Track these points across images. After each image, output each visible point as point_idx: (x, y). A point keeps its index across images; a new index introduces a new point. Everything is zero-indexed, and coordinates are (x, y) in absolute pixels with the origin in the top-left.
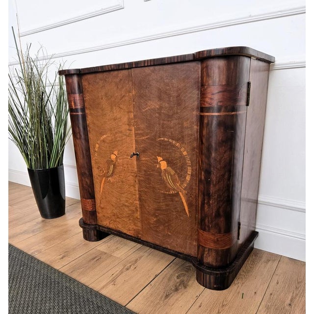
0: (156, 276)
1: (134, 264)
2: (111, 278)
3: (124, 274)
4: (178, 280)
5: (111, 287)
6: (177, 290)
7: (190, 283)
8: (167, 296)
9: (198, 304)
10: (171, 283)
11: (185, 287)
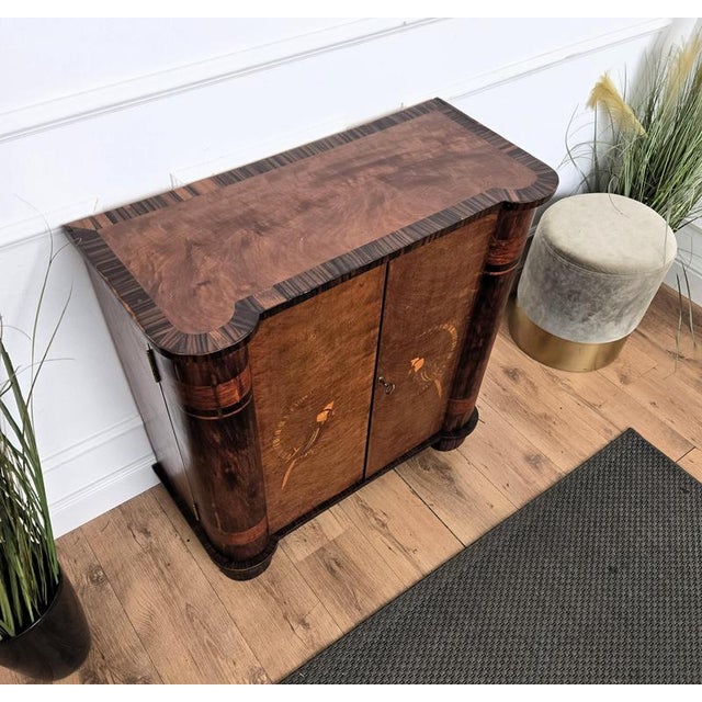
0: (414, 492)
1: (374, 515)
2: (398, 552)
3: (395, 534)
4: (433, 471)
5: (418, 556)
6: (451, 480)
7: (442, 460)
8: (459, 493)
9: (482, 468)
10: (436, 481)
11: (449, 469)
